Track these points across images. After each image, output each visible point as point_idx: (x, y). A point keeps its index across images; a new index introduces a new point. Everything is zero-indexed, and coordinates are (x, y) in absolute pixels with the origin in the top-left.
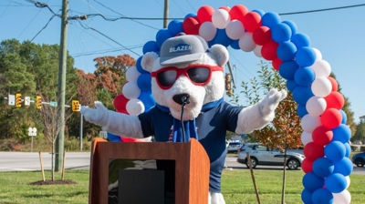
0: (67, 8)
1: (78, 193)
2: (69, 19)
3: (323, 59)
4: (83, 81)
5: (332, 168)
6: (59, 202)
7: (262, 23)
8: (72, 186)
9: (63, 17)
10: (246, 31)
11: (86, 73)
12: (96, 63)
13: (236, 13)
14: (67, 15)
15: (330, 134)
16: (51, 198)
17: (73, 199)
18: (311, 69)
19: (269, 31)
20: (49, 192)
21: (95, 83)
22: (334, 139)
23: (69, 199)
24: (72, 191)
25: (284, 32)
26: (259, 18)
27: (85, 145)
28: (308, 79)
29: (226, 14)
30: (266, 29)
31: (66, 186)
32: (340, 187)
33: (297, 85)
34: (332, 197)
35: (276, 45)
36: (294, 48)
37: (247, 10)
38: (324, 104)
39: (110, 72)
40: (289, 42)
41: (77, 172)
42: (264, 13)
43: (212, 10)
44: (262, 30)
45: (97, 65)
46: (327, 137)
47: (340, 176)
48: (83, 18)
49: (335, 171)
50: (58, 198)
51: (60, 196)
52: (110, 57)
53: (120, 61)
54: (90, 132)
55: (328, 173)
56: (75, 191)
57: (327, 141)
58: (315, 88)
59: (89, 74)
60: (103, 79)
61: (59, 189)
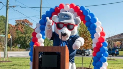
0: (8, 3)
1: (14, 65)
2: (9, 7)
3: (99, 21)
4: (11, 28)
5: (102, 55)
6: (8, 68)
7: (80, 9)
8: (11, 63)
9: (7, 6)
10: (75, 12)
11: (12, 25)
12: (16, 22)
13: (72, 6)
14: (8, 6)
15: (102, 44)
16: (5, 67)
17: (13, 67)
18: (96, 24)
19: (82, 12)
20: (3, 65)
21: (15, 29)
22: (103, 46)
23: (11, 67)
24: (11, 64)
25: (87, 12)
26: (79, 8)
27: (12, 49)
28: (95, 27)
29: (69, 6)
30: (82, 11)
31: (9, 63)
32: (105, 61)
33: (91, 29)
34: (102, 64)
35: (84, 16)
36: (90, 17)
37: (75, 5)
38: (100, 35)
39: (21, 25)
40: (88, 15)
41: (11, 58)
42: (80, 6)
43: (64, 5)
44: (80, 12)
45: (16, 23)
46: (101, 45)
47: (105, 57)
48: (14, 7)
49: (103, 56)
50: (7, 67)
51: (8, 66)
52: (20, 20)
53: (24, 21)
54: (14, 45)
55: (101, 57)
56: (13, 64)
57: (101, 46)
58: (97, 30)
59: (13, 26)
60: (18, 27)
61: (7, 64)
